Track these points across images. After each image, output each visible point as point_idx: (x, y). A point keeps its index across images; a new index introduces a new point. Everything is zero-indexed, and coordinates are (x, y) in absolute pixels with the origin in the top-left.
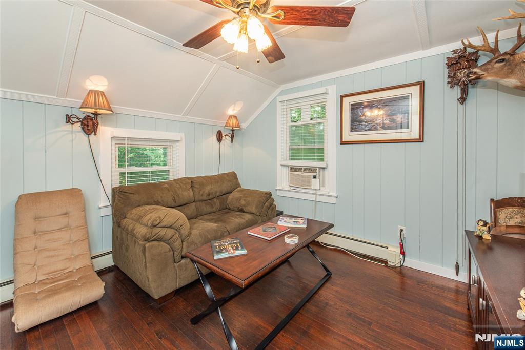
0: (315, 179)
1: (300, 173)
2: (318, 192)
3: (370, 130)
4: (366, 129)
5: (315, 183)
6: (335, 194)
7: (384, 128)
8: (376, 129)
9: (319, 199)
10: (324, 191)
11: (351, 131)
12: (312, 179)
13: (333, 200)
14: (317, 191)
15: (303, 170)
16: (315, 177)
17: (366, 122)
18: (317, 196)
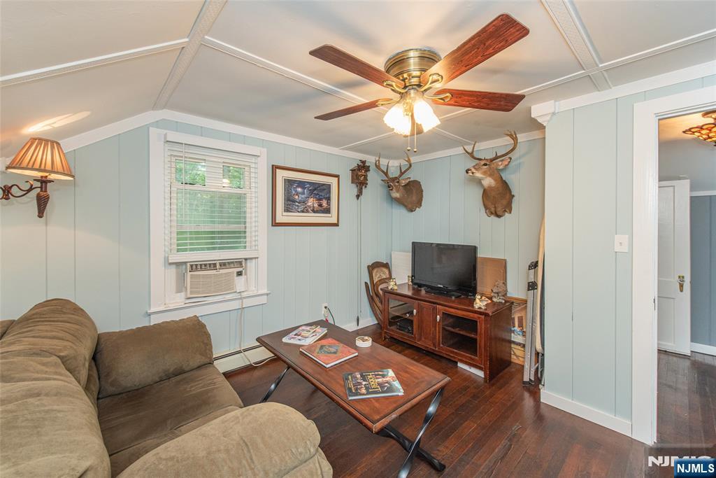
0: (240, 277)
1: (214, 272)
2: (244, 295)
3: (303, 212)
4: (299, 210)
5: (240, 283)
6: (265, 291)
7: (314, 211)
8: (307, 212)
9: (247, 303)
10: (253, 290)
11: (285, 211)
12: (236, 278)
13: (264, 300)
14: (242, 294)
15: (218, 266)
16: (239, 274)
17: (299, 203)
18: (244, 300)
